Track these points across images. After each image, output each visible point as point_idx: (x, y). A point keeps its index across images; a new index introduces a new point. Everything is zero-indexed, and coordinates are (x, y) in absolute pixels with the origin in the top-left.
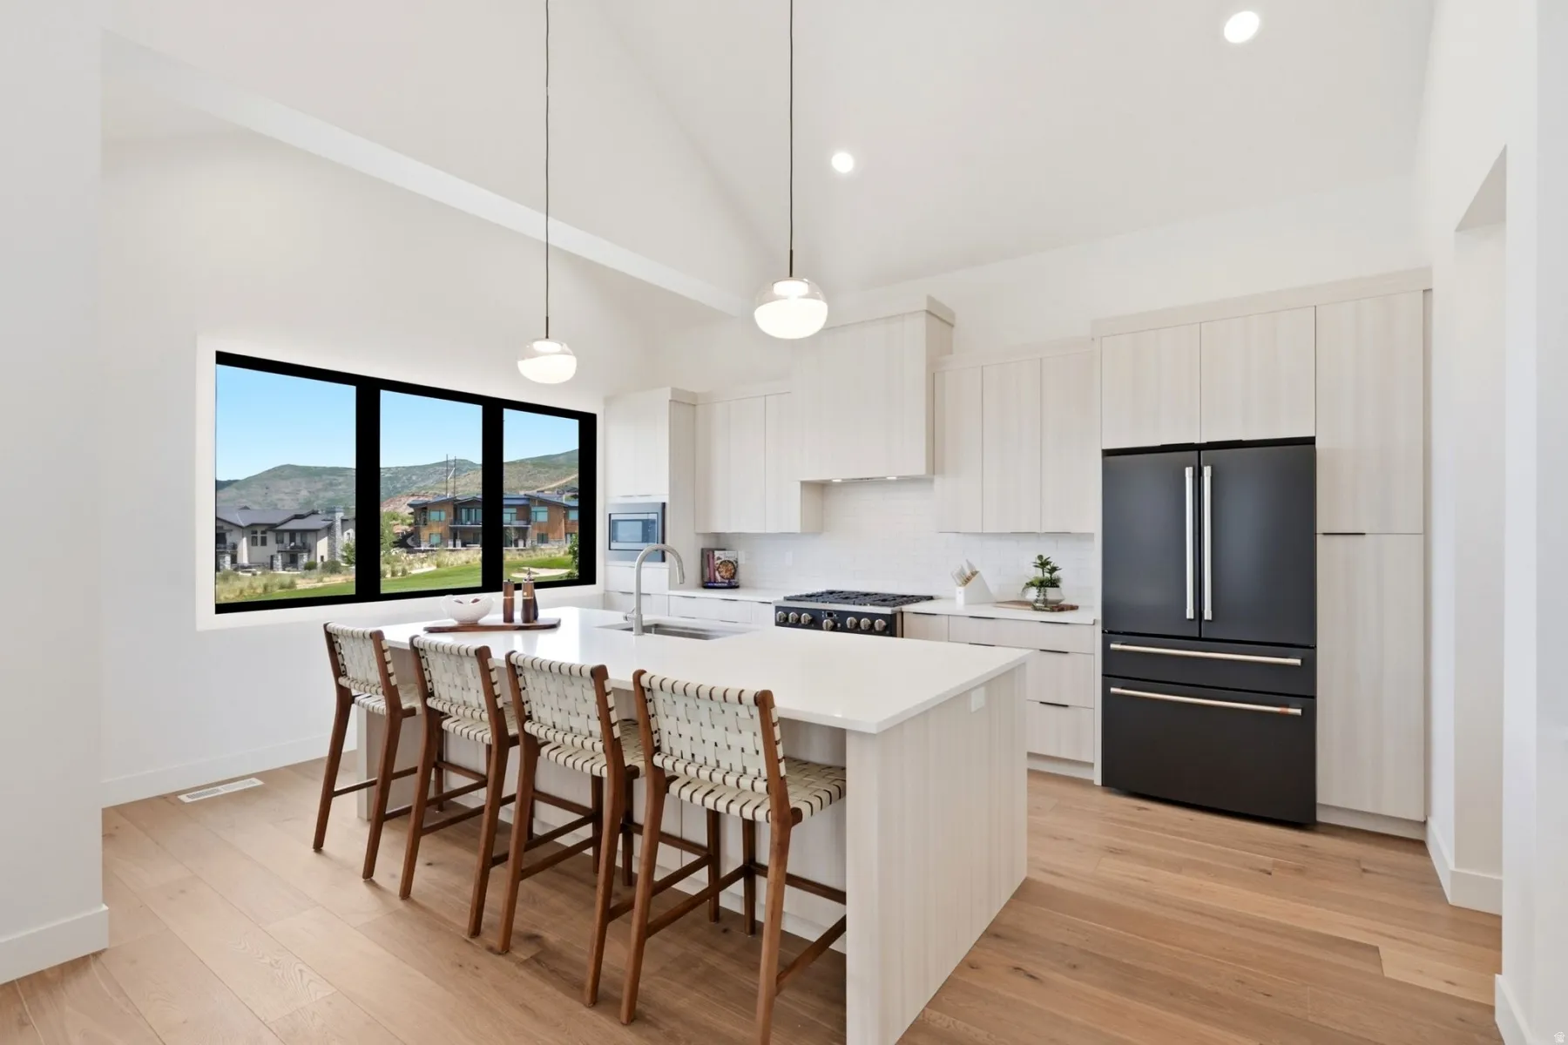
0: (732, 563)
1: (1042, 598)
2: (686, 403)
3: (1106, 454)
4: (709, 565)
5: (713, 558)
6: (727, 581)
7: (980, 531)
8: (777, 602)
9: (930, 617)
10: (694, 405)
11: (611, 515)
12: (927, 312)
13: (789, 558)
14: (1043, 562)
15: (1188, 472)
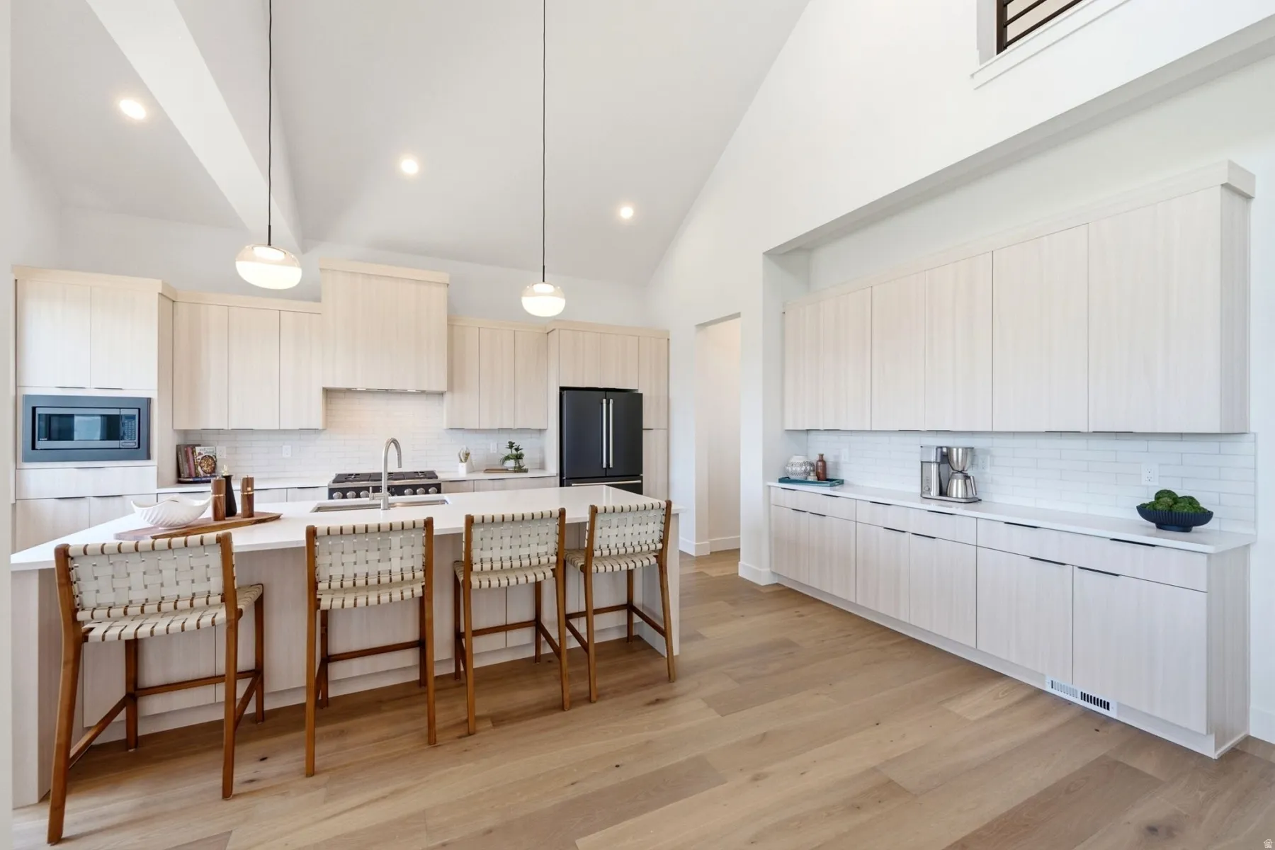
0: (212, 458)
1: (517, 465)
2: (169, 300)
3: (562, 389)
4: (188, 461)
5: (193, 453)
6: (209, 475)
7: (478, 428)
8: (329, 485)
9: (461, 483)
10: (173, 301)
11: (37, 409)
12: (448, 285)
13: (287, 451)
14: (511, 445)
15: (604, 400)
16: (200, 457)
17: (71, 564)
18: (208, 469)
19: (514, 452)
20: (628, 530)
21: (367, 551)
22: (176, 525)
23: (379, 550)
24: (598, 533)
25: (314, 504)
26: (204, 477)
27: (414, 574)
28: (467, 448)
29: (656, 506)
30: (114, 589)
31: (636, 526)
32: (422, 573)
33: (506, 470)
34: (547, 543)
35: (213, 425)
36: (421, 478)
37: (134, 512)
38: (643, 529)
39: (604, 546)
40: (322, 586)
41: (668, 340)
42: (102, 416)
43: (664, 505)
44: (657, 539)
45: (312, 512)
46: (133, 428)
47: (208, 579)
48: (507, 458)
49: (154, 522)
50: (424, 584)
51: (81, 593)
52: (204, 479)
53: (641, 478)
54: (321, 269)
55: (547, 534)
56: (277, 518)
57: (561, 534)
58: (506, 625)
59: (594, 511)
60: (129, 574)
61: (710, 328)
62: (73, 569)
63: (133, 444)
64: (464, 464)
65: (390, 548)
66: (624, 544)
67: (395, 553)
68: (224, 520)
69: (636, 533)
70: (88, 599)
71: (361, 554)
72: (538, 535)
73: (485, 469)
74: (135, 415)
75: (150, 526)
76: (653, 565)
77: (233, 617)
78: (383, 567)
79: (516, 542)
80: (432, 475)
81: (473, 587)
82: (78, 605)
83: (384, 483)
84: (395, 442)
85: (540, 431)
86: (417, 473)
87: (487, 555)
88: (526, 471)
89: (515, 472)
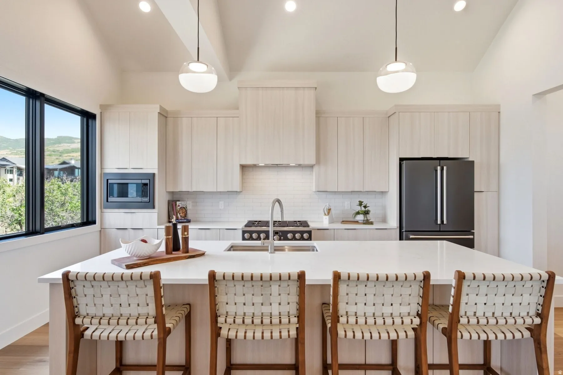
0: (185, 208)
1: (365, 219)
2: (164, 115)
3: (401, 160)
4: (173, 210)
5: (175, 205)
6: (183, 218)
7: (337, 191)
8: (242, 228)
9: (325, 231)
10: (166, 117)
11: (109, 180)
12: (316, 88)
13: (222, 205)
14: (361, 203)
15: (439, 168)
16: (179, 208)
17: (72, 285)
18: (183, 215)
19: (363, 209)
20: (499, 300)
21: (253, 295)
22: (142, 257)
23: (262, 295)
24: (464, 299)
25: (228, 244)
26: (181, 219)
27: (289, 319)
28: (329, 205)
29: (536, 277)
30: (95, 304)
31: (509, 296)
32: (296, 319)
33: (357, 222)
34: (409, 304)
35: (184, 189)
36: (298, 226)
37: (121, 247)
38: (516, 300)
39: (470, 313)
40: (221, 320)
41: (499, 112)
42: (137, 184)
43: (545, 277)
44: (533, 312)
45: (224, 251)
46: (146, 191)
47: (148, 305)
48: (358, 213)
49: (131, 254)
50: (298, 326)
51: (78, 304)
52: (180, 221)
53: (473, 234)
54: (238, 88)
55: (410, 295)
56: (203, 254)
57: (425, 297)
58: (365, 364)
59: (461, 277)
60: (102, 295)
61: (548, 96)
62: (73, 288)
63: (147, 200)
64: (327, 217)
65: (271, 295)
66: (493, 313)
67: (275, 299)
68: (171, 254)
69: (508, 304)
70: (83, 310)
71: (249, 296)
72: (401, 295)
73: (341, 221)
74: (148, 183)
75: (129, 256)
76: (527, 339)
77: (162, 336)
78: (266, 309)
79: (379, 301)
80: (304, 224)
81: (338, 337)
82: (77, 313)
83: (271, 229)
84: (279, 201)
85: (382, 192)
86: (296, 222)
87: (352, 309)
88: (372, 223)
89: (364, 224)
